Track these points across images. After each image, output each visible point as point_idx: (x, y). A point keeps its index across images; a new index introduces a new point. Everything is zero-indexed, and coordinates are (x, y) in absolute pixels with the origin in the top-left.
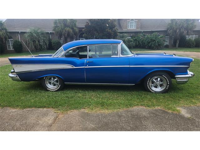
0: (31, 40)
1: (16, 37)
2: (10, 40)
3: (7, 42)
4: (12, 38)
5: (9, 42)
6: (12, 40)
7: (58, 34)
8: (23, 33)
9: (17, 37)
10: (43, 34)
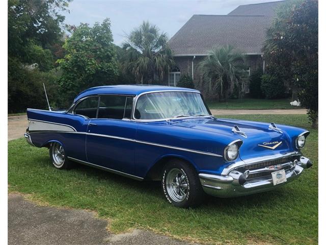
0: (209, 76)
1: (187, 67)
2: (175, 73)
3: (170, 78)
4: (179, 71)
5: (173, 78)
6: (179, 74)
7: (272, 58)
8: (200, 58)
9: (189, 67)
10: (238, 59)
